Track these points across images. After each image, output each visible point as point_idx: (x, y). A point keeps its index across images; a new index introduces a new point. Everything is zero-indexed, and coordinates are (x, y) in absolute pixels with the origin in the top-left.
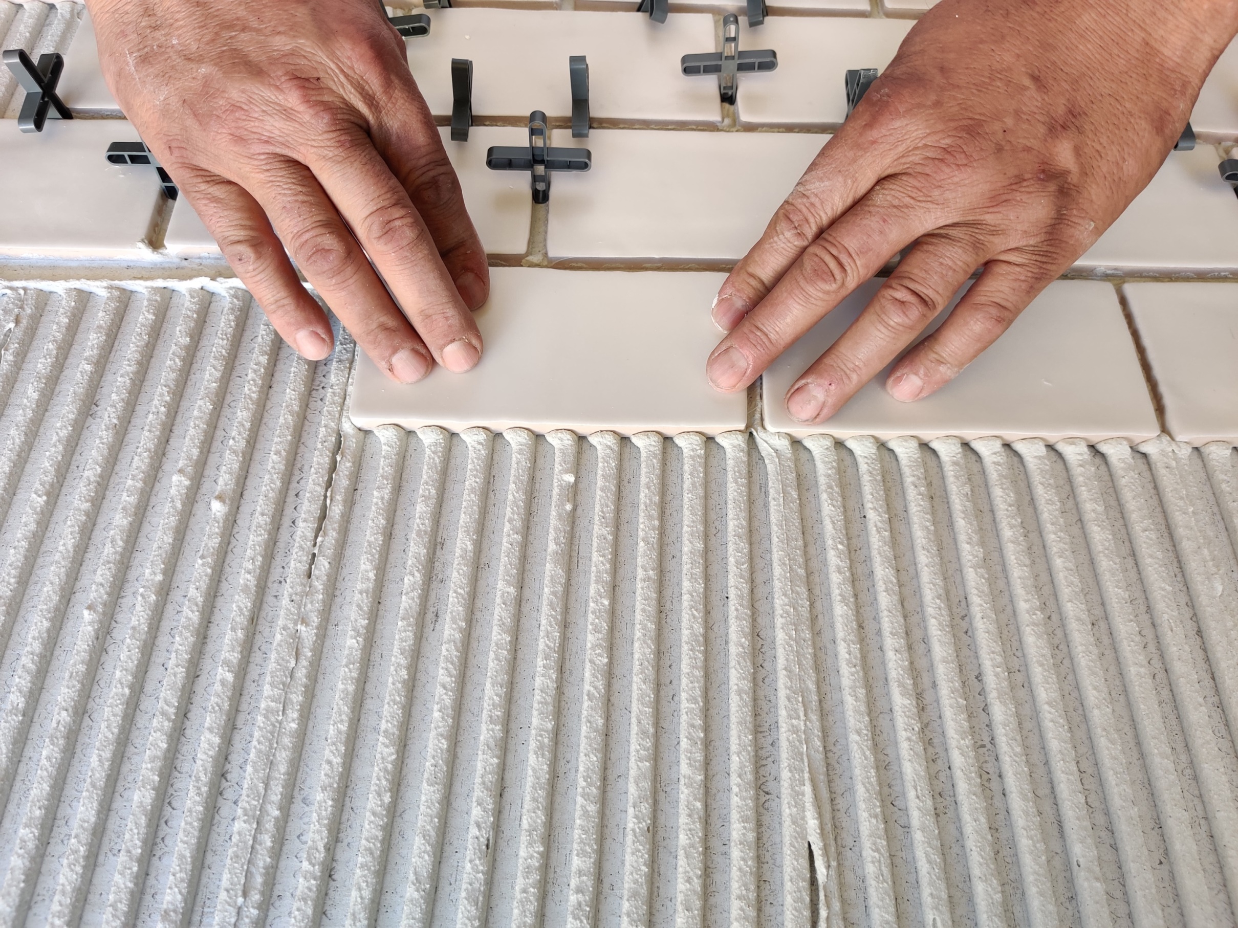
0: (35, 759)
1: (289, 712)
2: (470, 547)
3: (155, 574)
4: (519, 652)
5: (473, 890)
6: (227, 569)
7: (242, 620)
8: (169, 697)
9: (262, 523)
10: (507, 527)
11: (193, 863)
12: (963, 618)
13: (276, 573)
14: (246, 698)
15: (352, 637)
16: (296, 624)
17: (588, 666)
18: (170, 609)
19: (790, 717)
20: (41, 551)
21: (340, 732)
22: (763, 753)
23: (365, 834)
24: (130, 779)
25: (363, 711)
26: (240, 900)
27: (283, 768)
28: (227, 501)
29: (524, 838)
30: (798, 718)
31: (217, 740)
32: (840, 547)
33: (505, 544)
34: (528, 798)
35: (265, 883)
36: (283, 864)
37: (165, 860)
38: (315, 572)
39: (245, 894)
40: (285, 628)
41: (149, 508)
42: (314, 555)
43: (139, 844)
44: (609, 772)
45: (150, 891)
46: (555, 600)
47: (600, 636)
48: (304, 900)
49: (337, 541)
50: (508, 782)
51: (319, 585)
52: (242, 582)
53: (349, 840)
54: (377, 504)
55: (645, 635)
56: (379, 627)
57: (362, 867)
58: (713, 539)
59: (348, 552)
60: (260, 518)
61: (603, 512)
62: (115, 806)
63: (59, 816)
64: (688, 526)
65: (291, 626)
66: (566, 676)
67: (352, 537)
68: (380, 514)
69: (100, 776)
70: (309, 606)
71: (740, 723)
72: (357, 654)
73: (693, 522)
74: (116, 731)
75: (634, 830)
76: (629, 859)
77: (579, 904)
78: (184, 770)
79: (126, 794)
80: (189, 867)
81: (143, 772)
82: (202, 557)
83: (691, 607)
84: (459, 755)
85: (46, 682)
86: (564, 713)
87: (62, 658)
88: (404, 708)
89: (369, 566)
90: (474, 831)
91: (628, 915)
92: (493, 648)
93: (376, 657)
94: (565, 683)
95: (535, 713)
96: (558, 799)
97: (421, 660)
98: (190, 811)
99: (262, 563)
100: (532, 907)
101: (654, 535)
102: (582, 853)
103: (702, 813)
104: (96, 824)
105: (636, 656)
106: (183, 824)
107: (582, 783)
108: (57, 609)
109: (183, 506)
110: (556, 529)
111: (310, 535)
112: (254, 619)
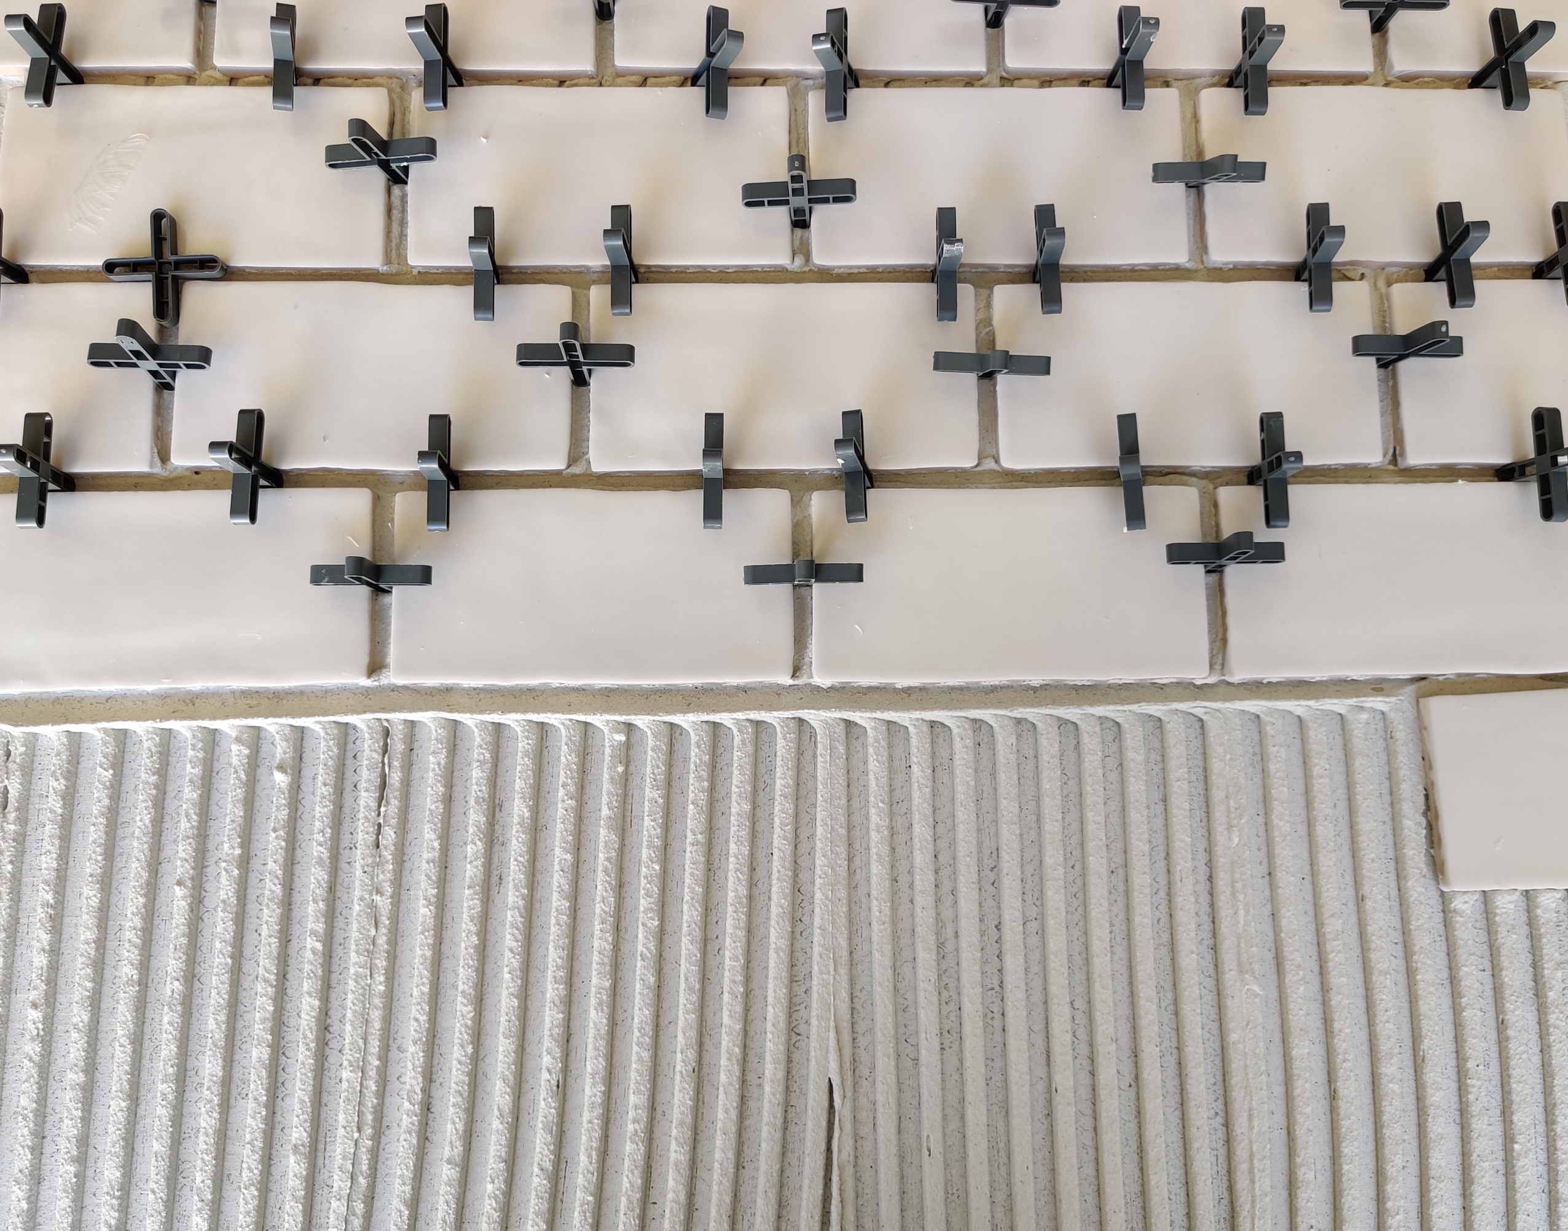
0: (157, 1020)
1: (376, 976)
2: (527, 814)
3: (233, 848)
4: (578, 912)
5: (548, 1122)
6: (300, 837)
7: (321, 892)
8: (268, 965)
9: (326, 793)
10: (561, 792)
11: (312, 1106)
12: (992, 870)
13: (346, 840)
14: (335, 960)
15: (424, 906)
16: (371, 894)
17: (641, 928)
18: (253, 878)
19: (821, 973)
20: (119, 822)
21: (423, 993)
22: (797, 1000)
23: (454, 1079)
24: (245, 1033)
25: (441, 970)
26: (356, 1135)
27: (377, 1025)
28: (289, 771)
29: (588, 1080)
30: (829, 973)
31: (317, 1003)
32: (881, 805)
33: (561, 811)
34: (590, 1047)
35: (375, 1120)
36: (387, 1101)
37: (287, 1100)
38: (382, 842)
39: (359, 1130)
40: (362, 899)
41: (214, 774)
42: (379, 825)
43: (264, 1092)
44: (661, 1019)
45: (279, 1127)
46: (609, 866)
47: (652, 900)
48: (410, 1133)
49: (399, 809)
50: (573, 1030)
51: (388, 855)
52: (315, 854)
53: (441, 1080)
54: (434, 770)
55: (692, 899)
56: (448, 891)
57: (454, 1105)
58: (762, 793)
59: (411, 816)
60: (324, 789)
61: (653, 773)
62: (236, 1057)
63: (188, 1068)
64: (737, 787)
65: (367, 896)
66: (622, 933)
67: (414, 801)
68: (439, 781)
69: (219, 1036)
70: (381, 876)
71: (775, 978)
72: (431, 922)
73: (741, 782)
74: (226, 997)
75: (681, 1072)
76: (677, 1095)
77: (636, 1132)
78: (292, 1024)
79: (244, 1047)
80: (309, 1110)
81: (257, 1032)
82: (275, 830)
83: (737, 870)
84: (530, 1007)
85: (153, 949)
86: (621, 967)
87: (162, 926)
88: (477, 971)
89: (433, 836)
90: (545, 1075)
91: (676, 1139)
92: (554, 913)
93: (447, 919)
94: (621, 940)
95: (594, 973)
96: (617, 1043)
97: (490, 921)
98: (303, 1063)
99: (332, 834)
100: (597, 1134)
101: (703, 797)
102: (638, 1092)
103: (740, 1057)
104: (223, 1076)
105: (685, 918)
106: (299, 1074)
107: (636, 1033)
108: (148, 884)
109: (247, 776)
110: (609, 793)
111: (374, 805)
112: (332, 888)
